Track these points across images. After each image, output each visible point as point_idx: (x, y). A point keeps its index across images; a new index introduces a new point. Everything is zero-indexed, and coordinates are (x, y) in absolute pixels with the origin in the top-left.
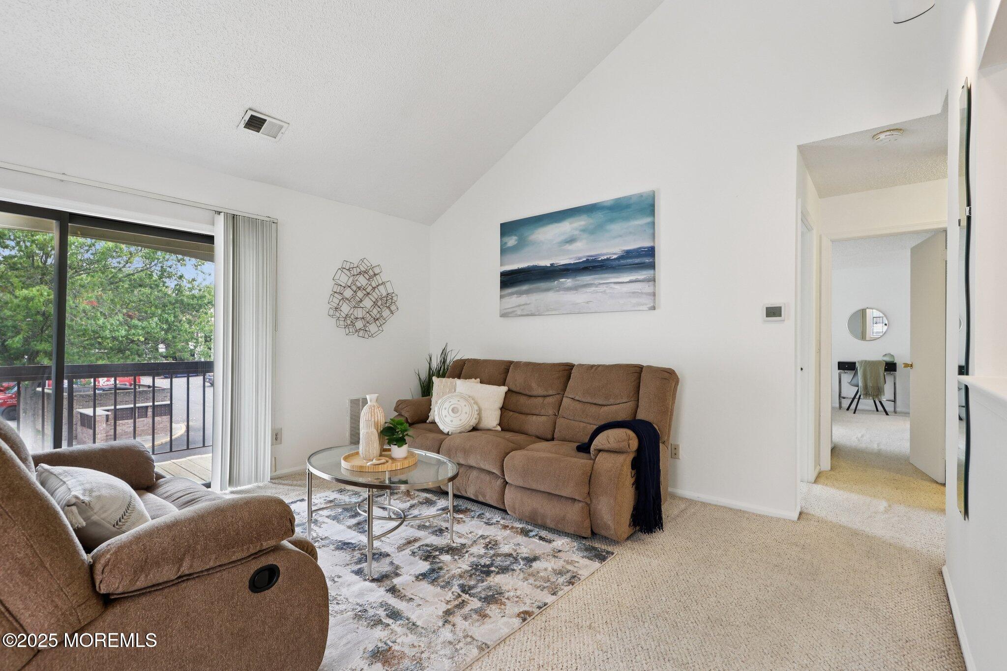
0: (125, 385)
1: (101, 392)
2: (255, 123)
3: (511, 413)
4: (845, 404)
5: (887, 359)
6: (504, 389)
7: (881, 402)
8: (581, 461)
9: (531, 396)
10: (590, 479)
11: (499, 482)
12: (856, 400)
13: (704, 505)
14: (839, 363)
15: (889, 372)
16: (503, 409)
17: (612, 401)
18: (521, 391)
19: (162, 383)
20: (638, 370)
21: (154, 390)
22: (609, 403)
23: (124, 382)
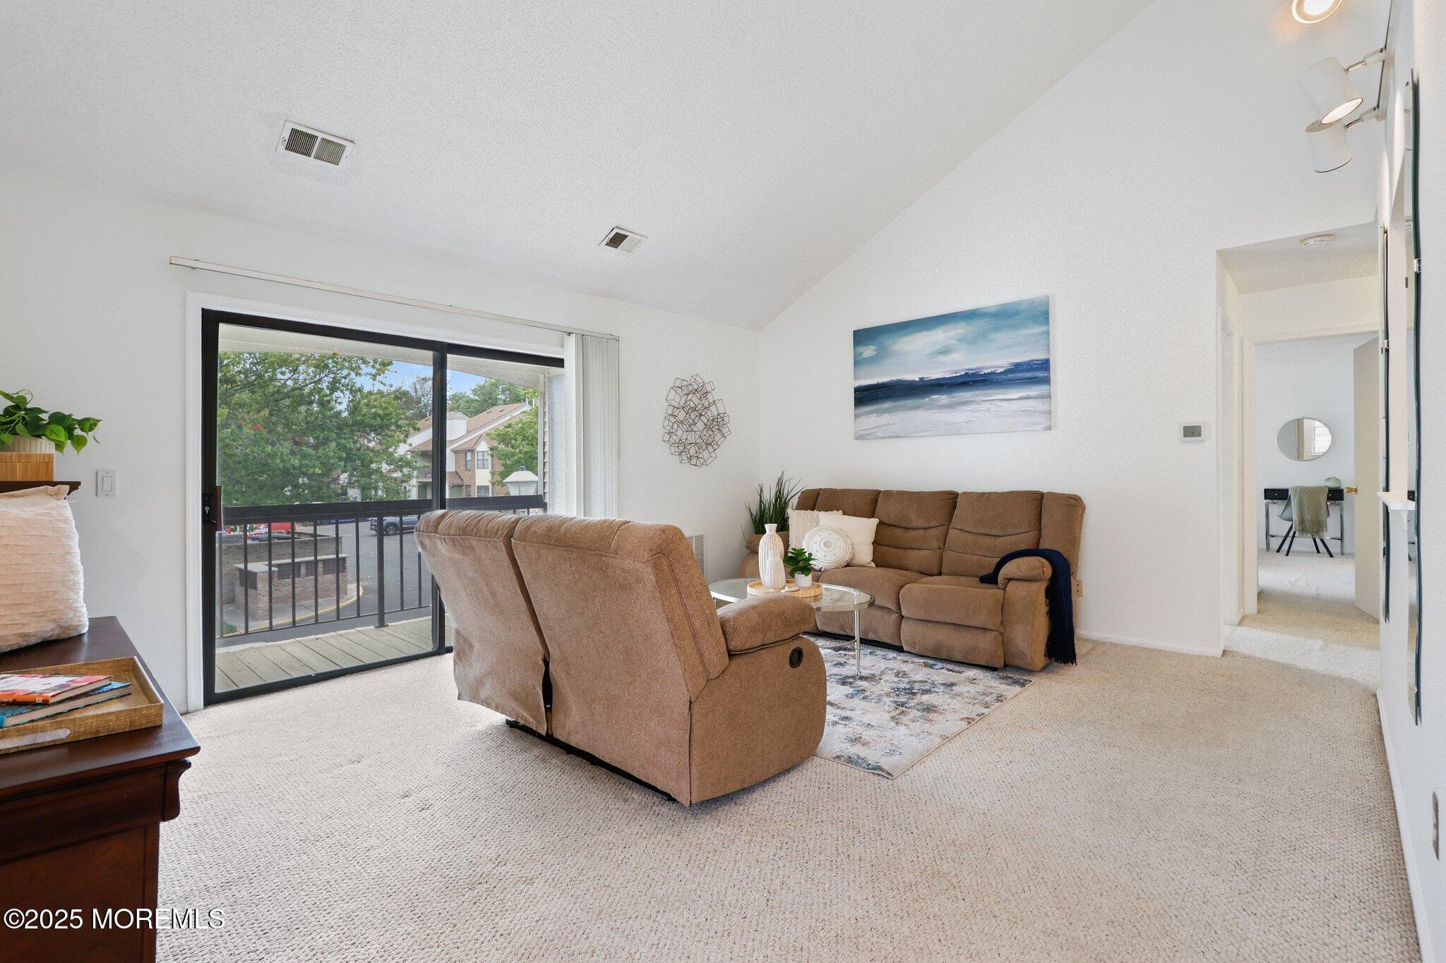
0: (281, 533)
1: (255, 542)
2: (617, 240)
3: (886, 548)
4: (1275, 543)
5: (1332, 484)
6: (875, 521)
7: (1322, 541)
8: (990, 592)
9: (908, 529)
10: (1003, 607)
11: (894, 617)
12: (1289, 539)
13: (1114, 645)
14: (1266, 491)
15: (1333, 502)
16: (876, 543)
17: (1010, 531)
18: (896, 524)
19: (326, 530)
20: (1039, 497)
21: (316, 542)
22: (1006, 534)
23: (280, 530)
